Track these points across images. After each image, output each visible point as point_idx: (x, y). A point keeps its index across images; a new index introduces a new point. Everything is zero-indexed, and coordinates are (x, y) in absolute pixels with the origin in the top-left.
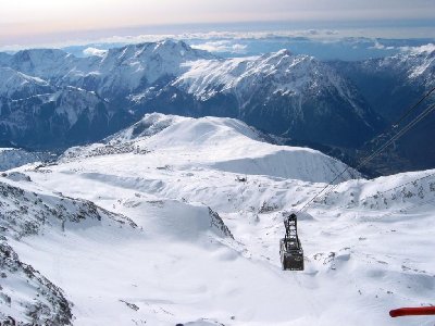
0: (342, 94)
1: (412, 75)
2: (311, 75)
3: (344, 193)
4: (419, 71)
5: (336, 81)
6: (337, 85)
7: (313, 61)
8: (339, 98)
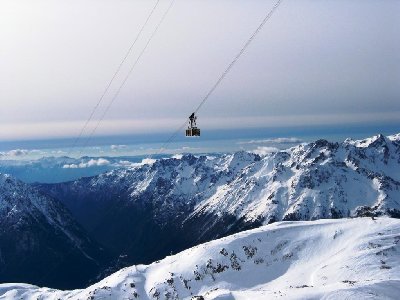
0: (50, 220)
1: (135, 193)
2: (8, 199)
3: (119, 286)
4: (142, 187)
5: (41, 205)
6: (43, 210)
7: (8, 181)
8: (47, 225)
